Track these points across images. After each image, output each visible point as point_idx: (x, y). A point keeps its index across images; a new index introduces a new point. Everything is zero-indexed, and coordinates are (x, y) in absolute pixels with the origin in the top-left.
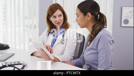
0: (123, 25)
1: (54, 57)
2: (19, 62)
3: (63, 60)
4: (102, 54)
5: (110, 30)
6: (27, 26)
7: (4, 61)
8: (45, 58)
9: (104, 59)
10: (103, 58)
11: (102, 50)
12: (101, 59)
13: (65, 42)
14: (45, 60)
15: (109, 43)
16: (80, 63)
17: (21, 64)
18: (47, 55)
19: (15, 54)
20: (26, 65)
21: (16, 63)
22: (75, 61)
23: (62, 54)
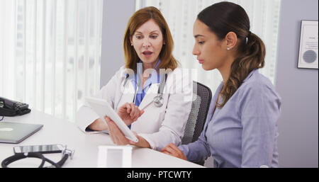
0: (302, 64)
1: (138, 137)
2: (51, 146)
3: (157, 146)
4: (253, 132)
5: (271, 75)
6: (72, 61)
7: (18, 142)
8: (117, 138)
9: (257, 143)
10: (255, 141)
11: (252, 122)
12: (250, 143)
13: (164, 101)
14: (115, 143)
15: (268, 105)
16: (198, 152)
17: (60, 152)
18: (121, 132)
19: (42, 126)
20: (71, 154)
21: (44, 150)
22: (186, 147)
23: (157, 130)
